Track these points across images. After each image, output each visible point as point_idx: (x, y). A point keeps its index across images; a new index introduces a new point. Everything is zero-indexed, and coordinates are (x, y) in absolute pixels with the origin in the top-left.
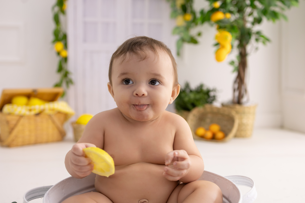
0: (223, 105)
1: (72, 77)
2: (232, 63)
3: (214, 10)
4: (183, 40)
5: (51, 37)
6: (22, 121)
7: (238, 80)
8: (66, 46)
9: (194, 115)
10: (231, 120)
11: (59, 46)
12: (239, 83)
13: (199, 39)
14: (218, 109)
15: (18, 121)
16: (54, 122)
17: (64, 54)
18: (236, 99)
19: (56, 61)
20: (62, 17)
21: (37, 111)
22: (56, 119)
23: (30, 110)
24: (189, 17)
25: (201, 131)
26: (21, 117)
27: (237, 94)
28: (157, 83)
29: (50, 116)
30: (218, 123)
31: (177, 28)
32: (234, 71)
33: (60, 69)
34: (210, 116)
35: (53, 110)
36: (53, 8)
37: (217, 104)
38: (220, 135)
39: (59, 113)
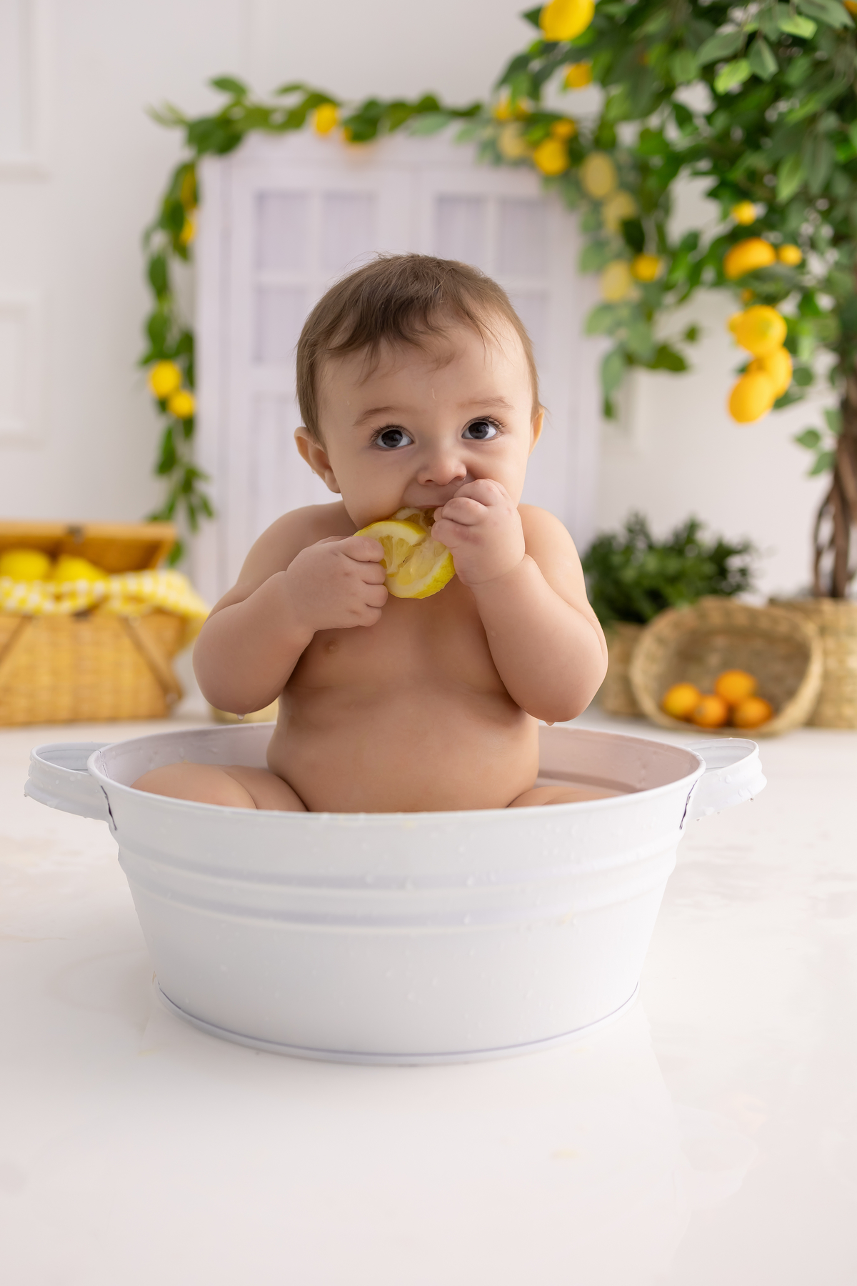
0: (773, 602)
1: (210, 489)
2: (809, 438)
3: (739, 235)
4: (630, 359)
5: (140, 345)
6: (29, 634)
7: (832, 509)
8: (189, 378)
9: (661, 641)
10: (799, 656)
11: (167, 376)
12: (835, 518)
13: (691, 353)
14: (752, 613)
15: (15, 634)
16: (139, 646)
17: (182, 404)
18: (825, 583)
19: (153, 429)
20: (177, 270)
21: (81, 602)
22: (147, 635)
23: (58, 598)
24: (651, 268)
25: (683, 698)
26: (27, 618)
27: (828, 562)
28: (491, 431)
29: (125, 621)
30: (749, 670)
31: (606, 307)
32: (815, 472)
33: (168, 462)
34: (720, 642)
35: (136, 599)
36: (147, 237)
37: (753, 599)
38: (753, 710)
39: (161, 612)
